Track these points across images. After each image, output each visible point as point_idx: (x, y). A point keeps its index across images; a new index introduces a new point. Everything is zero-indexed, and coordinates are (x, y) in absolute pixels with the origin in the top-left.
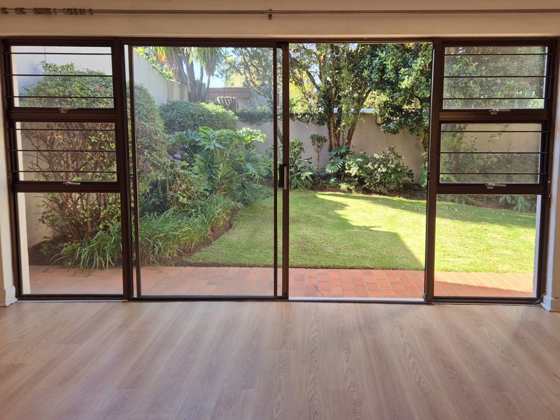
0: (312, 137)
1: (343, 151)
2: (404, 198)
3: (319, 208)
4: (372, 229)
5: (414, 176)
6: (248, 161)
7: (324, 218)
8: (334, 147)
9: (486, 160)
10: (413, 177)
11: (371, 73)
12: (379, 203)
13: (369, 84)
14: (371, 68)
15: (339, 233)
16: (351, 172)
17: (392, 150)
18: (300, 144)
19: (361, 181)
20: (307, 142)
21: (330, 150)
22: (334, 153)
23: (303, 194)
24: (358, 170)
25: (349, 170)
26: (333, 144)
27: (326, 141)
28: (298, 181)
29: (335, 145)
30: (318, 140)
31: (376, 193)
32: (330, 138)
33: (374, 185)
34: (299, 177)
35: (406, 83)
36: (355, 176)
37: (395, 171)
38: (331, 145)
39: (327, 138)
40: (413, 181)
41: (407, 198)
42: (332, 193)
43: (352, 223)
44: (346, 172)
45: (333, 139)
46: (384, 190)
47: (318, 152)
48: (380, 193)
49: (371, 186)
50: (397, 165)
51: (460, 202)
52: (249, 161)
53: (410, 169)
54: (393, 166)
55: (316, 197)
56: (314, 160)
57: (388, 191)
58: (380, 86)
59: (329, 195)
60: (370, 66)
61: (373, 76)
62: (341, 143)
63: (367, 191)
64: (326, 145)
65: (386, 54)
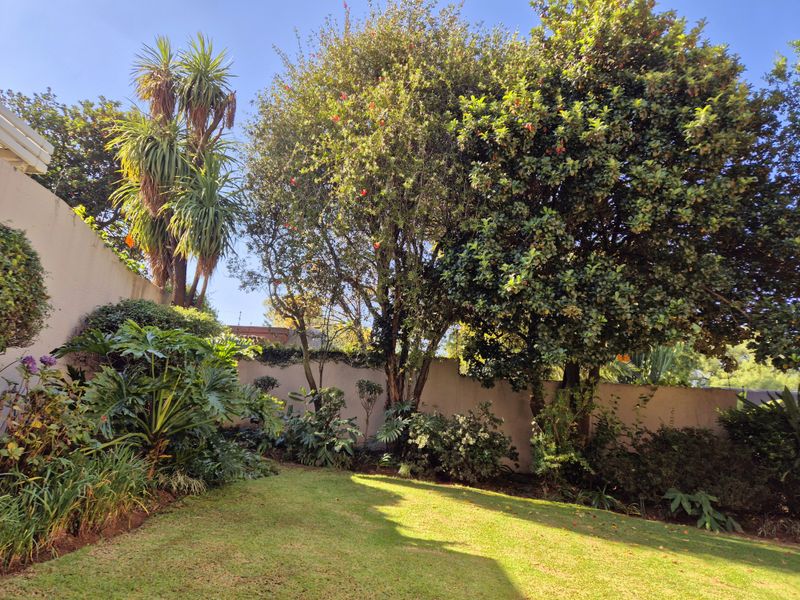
0: (360, 385)
1: (407, 408)
2: (506, 493)
3: (352, 500)
4: (449, 548)
5: (519, 457)
6: (213, 388)
7: (357, 519)
8: (393, 403)
9: (635, 436)
10: (517, 459)
11: (455, 273)
12: (464, 498)
13: (450, 292)
14: (454, 267)
15: (379, 553)
16: (417, 442)
17: (485, 408)
18: (340, 393)
19: (434, 460)
20: (352, 393)
21: (388, 407)
22: (392, 411)
23: (334, 476)
24: (429, 439)
25: (415, 438)
26: (392, 397)
27: (380, 391)
28: (329, 454)
29: (396, 400)
30: (369, 388)
31: (459, 482)
32: (388, 387)
33: (455, 467)
34: (331, 446)
35: (512, 284)
36: (425, 450)
37: (489, 443)
38: (389, 400)
39: (384, 387)
40: (517, 466)
41: (510, 495)
42: (384, 476)
43: (404, 532)
44: (410, 441)
45: (392, 390)
46: (472, 478)
47: (367, 409)
48: (465, 482)
49: (450, 469)
50: (493, 436)
51: (601, 506)
52: (215, 389)
53: (513, 444)
54: (487, 436)
55: (352, 482)
56: (361, 422)
57: (479, 480)
58: (469, 296)
59: (377, 479)
60: (452, 265)
61: (457, 278)
62: (405, 398)
63: (443, 478)
64: (382, 398)
65: (479, 245)
